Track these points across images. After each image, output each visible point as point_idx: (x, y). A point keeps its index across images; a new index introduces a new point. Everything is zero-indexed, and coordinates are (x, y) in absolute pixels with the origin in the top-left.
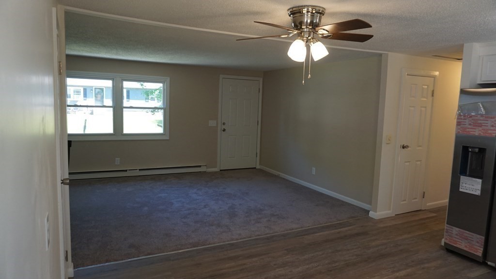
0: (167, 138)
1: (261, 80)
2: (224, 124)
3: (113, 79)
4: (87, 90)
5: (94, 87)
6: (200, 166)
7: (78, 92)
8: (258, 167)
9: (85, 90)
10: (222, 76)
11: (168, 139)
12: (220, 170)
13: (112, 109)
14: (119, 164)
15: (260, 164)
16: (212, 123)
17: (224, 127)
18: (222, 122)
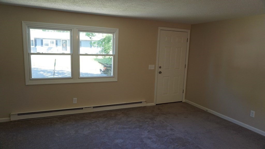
0: (115, 80)
1: (189, 31)
2: (160, 67)
3: (70, 30)
4: (58, 41)
5: (61, 40)
6: (141, 102)
7: (53, 42)
8: (184, 101)
9: (57, 41)
10: (160, 28)
11: (117, 81)
12: (156, 105)
13: (70, 56)
14: (76, 102)
15: (185, 99)
16: (151, 67)
17: (160, 70)
18: (159, 66)
